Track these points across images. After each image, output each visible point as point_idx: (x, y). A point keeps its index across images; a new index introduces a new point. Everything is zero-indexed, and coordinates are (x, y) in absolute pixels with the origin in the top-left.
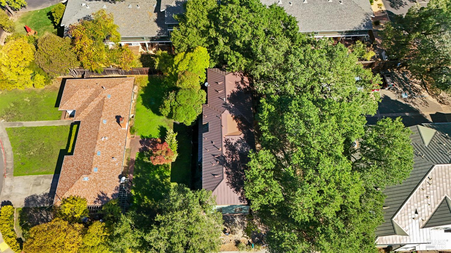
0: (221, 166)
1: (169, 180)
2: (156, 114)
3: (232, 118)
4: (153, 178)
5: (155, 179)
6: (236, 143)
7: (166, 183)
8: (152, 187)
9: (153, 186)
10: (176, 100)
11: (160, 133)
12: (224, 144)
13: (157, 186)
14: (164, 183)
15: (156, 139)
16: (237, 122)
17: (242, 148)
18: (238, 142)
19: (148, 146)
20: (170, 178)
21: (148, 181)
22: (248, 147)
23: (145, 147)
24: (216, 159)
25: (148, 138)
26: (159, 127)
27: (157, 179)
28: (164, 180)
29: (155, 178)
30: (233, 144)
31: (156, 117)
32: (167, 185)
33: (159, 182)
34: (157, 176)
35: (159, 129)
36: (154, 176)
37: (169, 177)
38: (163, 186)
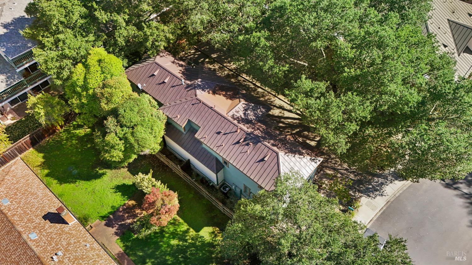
0: (260, 144)
1: (192, 232)
2: (93, 180)
3: (211, 95)
4: (172, 249)
5: (175, 248)
6: (245, 114)
7: (192, 239)
8: (181, 259)
9: (182, 257)
10: (122, 126)
11: (123, 195)
12: (235, 122)
13: (187, 252)
14: (190, 241)
15: (125, 204)
16: (220, 95)
17: (255, 114)
18: (246, 110)
19: (123, 220)
20: (191, 230)
21: (167, 258)
22: (260, 108)
23: (121, 225)
24: (244, 143)
25: (113, 213)
26: (114, 190)
27: (178, 245)
28: (188, 238)
29: (173, 246)
30: (243, 117)
31: (98, 181)
32: (197, 239)
33: (185, 246)
34: (174, 242)
35: (116, 192)
36: (169, 245)
37: (188, 229)
38: (193, 245)
